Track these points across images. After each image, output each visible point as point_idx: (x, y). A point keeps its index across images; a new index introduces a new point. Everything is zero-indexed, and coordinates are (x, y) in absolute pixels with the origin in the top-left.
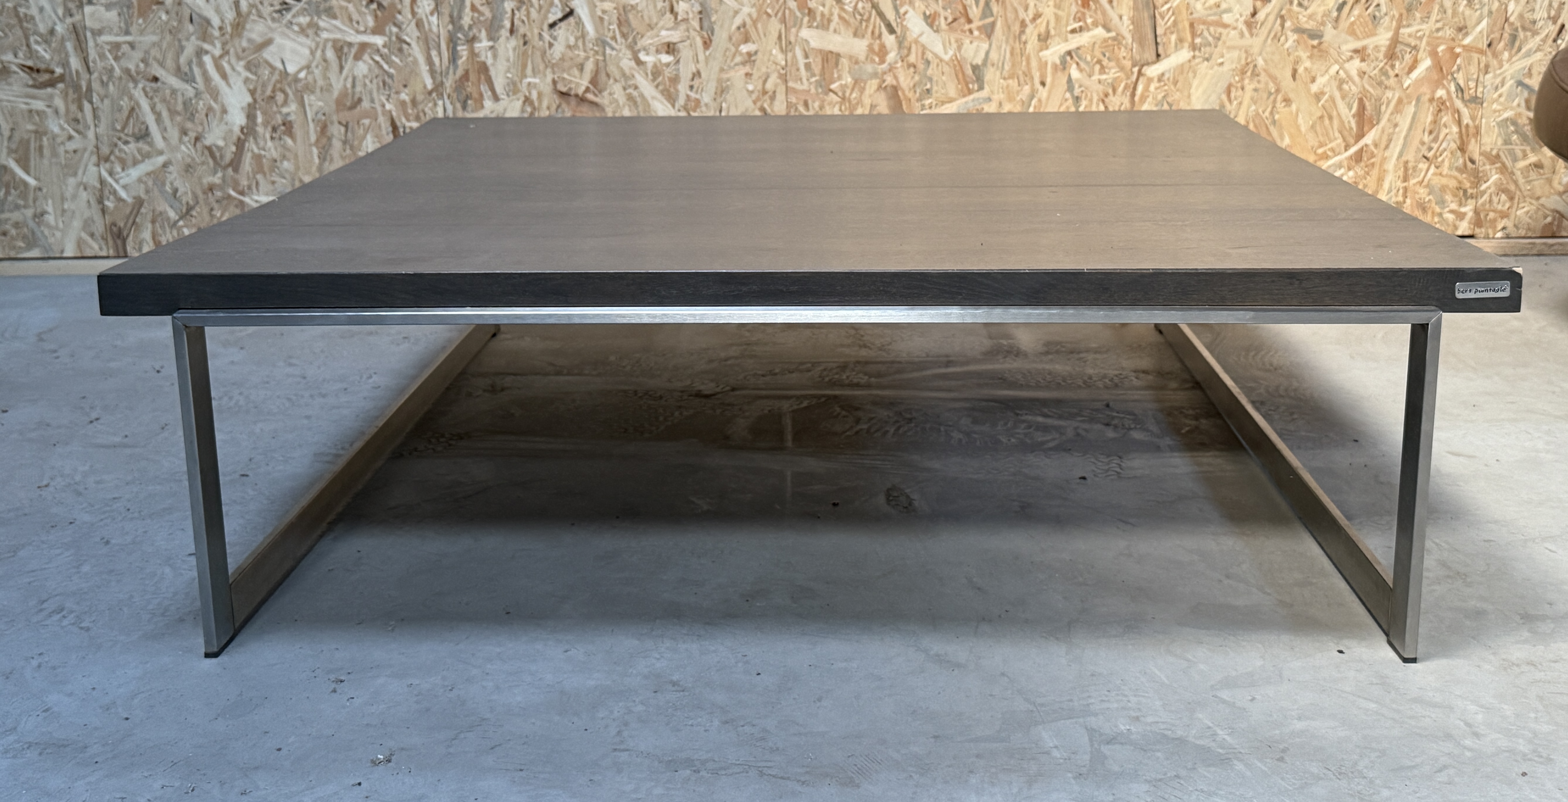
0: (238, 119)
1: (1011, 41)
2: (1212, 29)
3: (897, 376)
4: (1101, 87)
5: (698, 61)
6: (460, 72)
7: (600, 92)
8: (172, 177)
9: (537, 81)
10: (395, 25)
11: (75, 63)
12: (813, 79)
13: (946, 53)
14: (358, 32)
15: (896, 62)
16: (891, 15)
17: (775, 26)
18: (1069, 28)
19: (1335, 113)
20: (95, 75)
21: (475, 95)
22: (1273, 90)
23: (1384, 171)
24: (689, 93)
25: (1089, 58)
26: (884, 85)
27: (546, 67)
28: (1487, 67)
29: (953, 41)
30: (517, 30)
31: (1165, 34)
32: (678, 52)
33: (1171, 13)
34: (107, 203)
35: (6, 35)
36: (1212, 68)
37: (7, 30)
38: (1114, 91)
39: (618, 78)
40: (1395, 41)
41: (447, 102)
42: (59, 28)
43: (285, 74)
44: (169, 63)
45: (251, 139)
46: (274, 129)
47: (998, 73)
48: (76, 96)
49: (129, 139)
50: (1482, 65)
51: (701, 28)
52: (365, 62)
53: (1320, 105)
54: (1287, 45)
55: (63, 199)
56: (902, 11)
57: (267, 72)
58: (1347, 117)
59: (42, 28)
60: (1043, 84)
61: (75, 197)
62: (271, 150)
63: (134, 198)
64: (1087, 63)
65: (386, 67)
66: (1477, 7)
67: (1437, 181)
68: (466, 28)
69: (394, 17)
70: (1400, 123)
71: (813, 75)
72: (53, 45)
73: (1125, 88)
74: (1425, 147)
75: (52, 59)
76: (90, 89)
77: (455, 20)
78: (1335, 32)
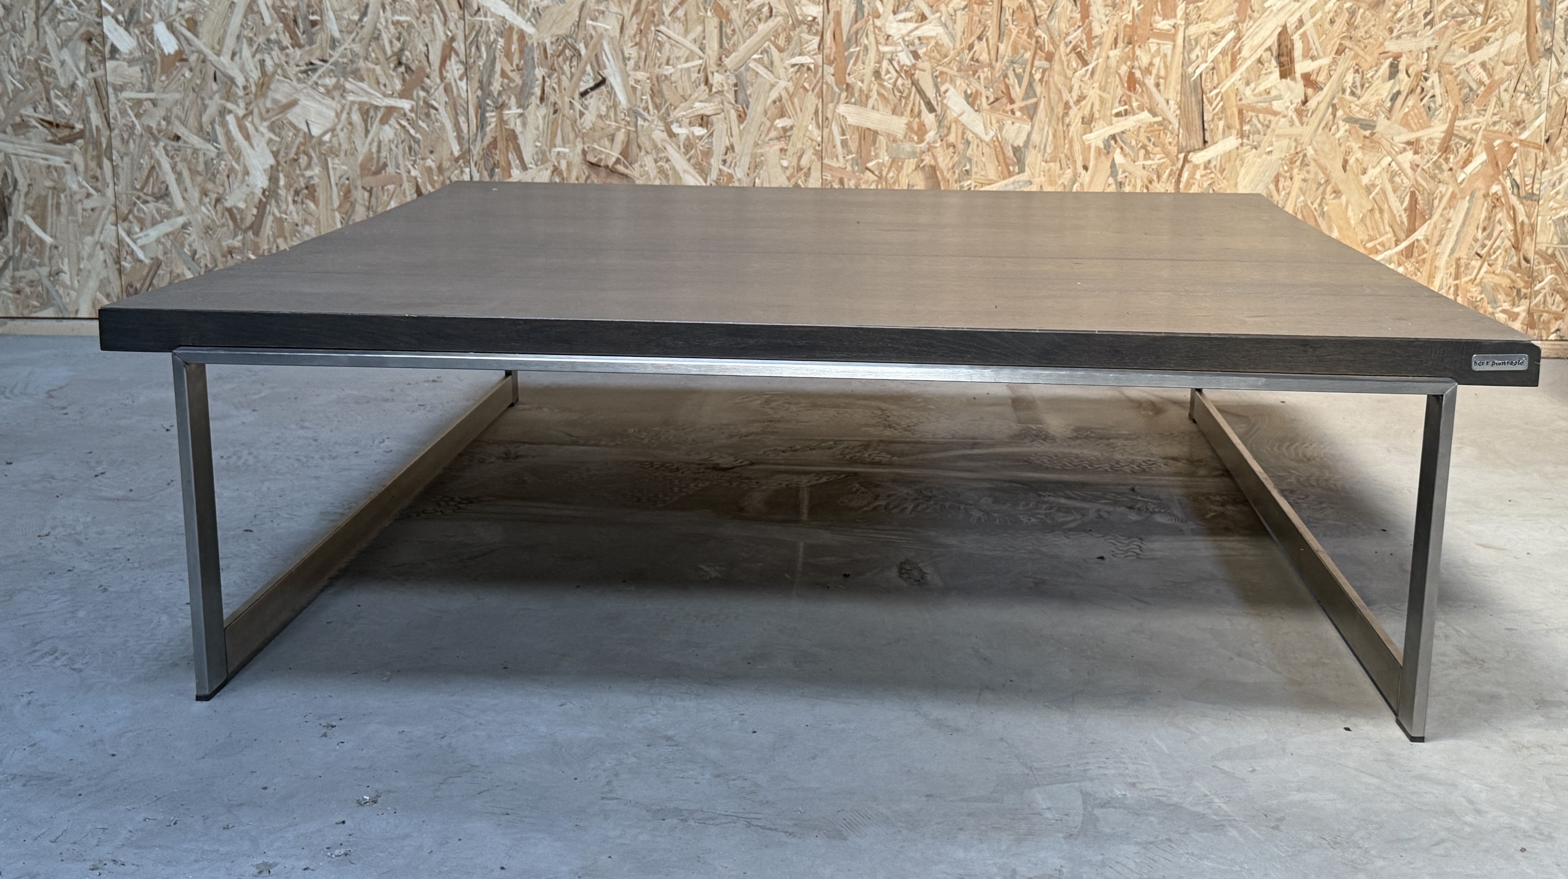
0: (260, 181)
1: (1054, 122)
2: (1261, 116)
3: (921, 456)
4: (1145, 173)
5: (732, 136)
6: (488, 139)
7: (631, 164)
8: (191, 239)
9: (567, 150)
10: (423, 89)
11: (95, 119)
12: (850, 157)
13: (987, 134)
14: (385, 95)
15: (935, 142)
16: (931, 93)
17: (812, 101)
18: (1114, 111)
19: (1386, 207)
20: (116, 132)
21: (503, 163)
22: (1322, 182)
23: (1436, 267)
24: (721, 167)
25: (1133, 143)
26: (922, 165)
27: (577, 136)
28: (1544, 163)
29: (994, 121)
30: (548, 98)
31: (1213, 119)
32: (712, 124)
33: (1219, 98)
34: (123, 263)
35: (26, 88)
36: (1260, 156)
37: (27, 84)
38: (1159, 177)
39: (649, 150)
40: (1450, 133)
41: (474, 170)
42: (80, 83)
43: (309, 136)
44: (192, 121)
45: (273, 202)
46: (297, 193)
47: (1040, 155)
48: (95, 153)
49: (149, 198)
50: (1540, 161)
51: (736, 102)
52: (390, 126)
53: (1371, 197)
54: (1338, 135)
55: (79, 258)
56: (943, 89)
57: (291, 134)
58: (1398, 211)
59: (63, 82)
60: (1086, 168)
61: (91, 256)
62: (294, 213)
63: (152, 259)
64: (1132, 148)
65: (412, 132)
66: (1536, 100)
67: (1490, 280)
68: (496, 94)
69: (423, 81)
70: (1453, 219)
71: (850, 152)
72: (74, 99)
73: (1170, 175)
74: (1479, 244)
75: (72, 114)
76: (110, 146)
77: (484, 86)
78: (1388, 122)
